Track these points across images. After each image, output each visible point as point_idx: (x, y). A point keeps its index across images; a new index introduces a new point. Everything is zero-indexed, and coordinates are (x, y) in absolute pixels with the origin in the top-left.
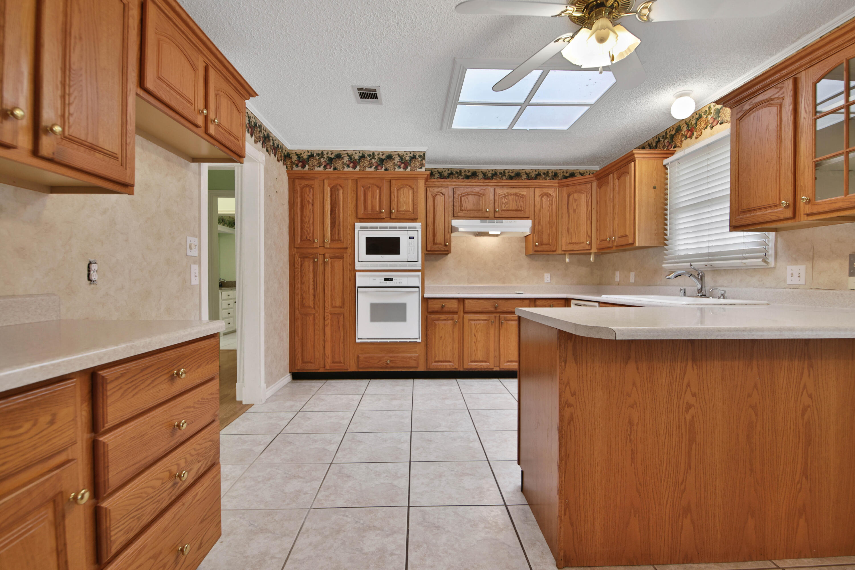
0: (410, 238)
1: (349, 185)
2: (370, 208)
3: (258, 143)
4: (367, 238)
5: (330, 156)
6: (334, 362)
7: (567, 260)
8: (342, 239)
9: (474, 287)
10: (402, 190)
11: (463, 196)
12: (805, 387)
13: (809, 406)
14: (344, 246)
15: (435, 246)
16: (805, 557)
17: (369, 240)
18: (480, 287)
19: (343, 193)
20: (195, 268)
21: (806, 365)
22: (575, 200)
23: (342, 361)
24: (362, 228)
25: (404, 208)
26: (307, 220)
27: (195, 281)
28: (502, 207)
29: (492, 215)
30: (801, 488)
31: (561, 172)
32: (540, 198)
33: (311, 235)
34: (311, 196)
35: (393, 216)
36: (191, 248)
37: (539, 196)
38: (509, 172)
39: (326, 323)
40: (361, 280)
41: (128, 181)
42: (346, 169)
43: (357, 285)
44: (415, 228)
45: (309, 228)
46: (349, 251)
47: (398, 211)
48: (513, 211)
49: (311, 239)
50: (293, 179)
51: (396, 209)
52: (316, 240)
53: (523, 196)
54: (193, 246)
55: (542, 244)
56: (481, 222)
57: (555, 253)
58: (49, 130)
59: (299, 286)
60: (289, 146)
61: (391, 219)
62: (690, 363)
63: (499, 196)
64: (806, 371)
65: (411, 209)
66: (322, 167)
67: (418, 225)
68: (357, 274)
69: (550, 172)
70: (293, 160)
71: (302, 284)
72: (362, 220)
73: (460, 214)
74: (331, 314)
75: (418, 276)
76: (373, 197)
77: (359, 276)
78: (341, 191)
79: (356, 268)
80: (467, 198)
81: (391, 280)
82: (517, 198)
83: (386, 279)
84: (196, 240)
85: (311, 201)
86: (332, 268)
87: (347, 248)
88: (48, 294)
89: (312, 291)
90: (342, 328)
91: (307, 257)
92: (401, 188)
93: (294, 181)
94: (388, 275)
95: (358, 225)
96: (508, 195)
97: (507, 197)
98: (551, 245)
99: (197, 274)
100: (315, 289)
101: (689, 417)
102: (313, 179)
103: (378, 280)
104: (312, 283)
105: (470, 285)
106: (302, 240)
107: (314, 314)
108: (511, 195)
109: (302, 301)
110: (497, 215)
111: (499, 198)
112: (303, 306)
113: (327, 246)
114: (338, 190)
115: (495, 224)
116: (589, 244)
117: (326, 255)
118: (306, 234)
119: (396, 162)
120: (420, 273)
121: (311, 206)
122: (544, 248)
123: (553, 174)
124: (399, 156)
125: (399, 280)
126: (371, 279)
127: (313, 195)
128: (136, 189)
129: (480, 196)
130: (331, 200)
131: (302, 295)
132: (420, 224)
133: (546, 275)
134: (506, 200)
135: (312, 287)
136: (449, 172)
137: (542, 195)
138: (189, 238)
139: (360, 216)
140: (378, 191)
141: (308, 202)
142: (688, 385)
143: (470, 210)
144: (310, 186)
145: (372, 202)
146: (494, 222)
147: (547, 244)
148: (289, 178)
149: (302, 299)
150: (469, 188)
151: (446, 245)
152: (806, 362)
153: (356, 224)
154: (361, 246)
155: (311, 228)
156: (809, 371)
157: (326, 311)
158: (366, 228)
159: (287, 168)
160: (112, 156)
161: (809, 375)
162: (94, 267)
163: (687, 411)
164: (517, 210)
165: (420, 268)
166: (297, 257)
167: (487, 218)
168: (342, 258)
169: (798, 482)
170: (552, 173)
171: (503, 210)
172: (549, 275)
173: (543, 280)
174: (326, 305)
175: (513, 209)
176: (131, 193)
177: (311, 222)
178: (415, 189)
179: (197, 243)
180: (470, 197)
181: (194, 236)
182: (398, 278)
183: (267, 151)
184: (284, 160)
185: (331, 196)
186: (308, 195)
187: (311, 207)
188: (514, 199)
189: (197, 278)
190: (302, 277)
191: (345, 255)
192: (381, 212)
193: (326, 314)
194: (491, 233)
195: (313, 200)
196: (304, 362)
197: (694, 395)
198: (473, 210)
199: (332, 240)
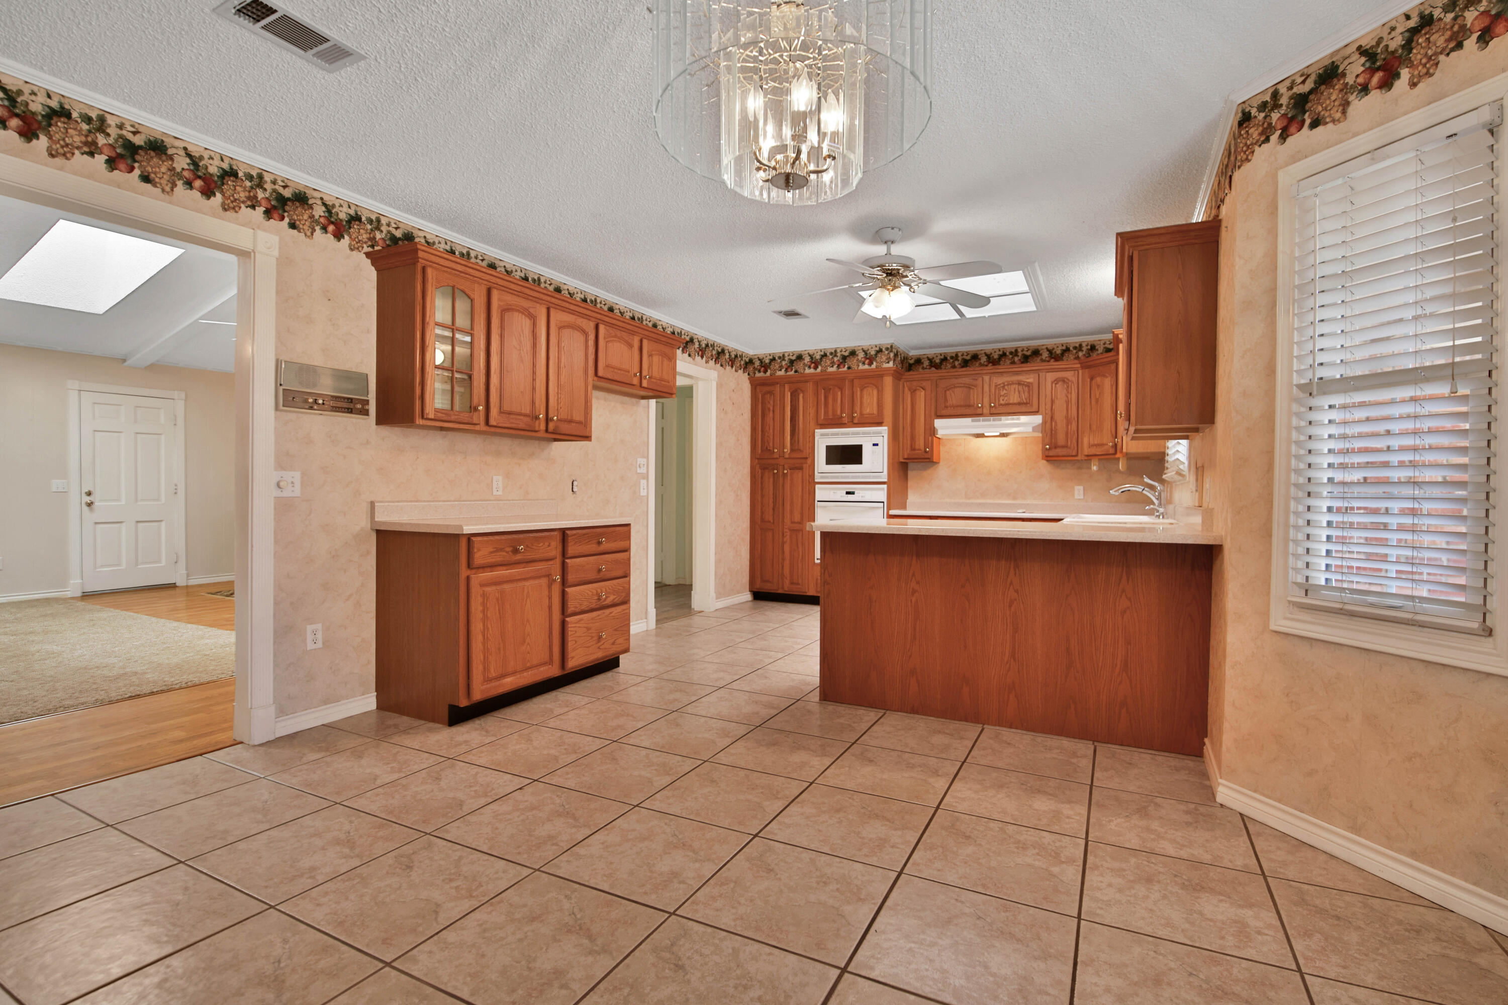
0: (874, 445)
1: (810, 387)
2: (830, 413)
3: (710, 362)
4: (827, 447)
5: (791, 357)
6: (792, 583)
7: (1095, 468)
8: (802, 449)
9: (972, 503)
10: (865, 390)
11: (948, 390)
12: (1011, 583)
13: (1016, 600)
14: (804, 456)
15: (913, 452)
16: (1016, 728)
17: (829, 449)
18: (980, 504)
19: (803, 397)
20: (643, 482)
21: (1012, 567)
22: (1098, 386)
23: (800, 581)
24: (822, 435)
25: (868, 411)
26: (767, 428)
27: (643, 493)
28: (999, 401)
29: (986, 411)
30: (1010, 668)
31: (1102, 343)
32: (1054, 385)
33: (771, 444)
34: (772, 402)
35: (856, 421)
36: (640, 467)
37: (1052, 383)
38: (1022, 351)
39: (785, 540)
40: (821, 493)
41: (588, 434)
42: (808, 371)
43: (817, 499)
44: (880, 433)
45: (769, 437)
46: (809, 461)
47: (861, 414)
48: (1015, 404)
49: (771, 449)
50: (755, 385)
51: (858, 412)
52: (776, 450)
53: (1029, 385)
54: (641, 466)
55: (1055, 448)
56: (972, 421)
57: (1076, 458)
58: (552, 420)
59: (759, 499)
60: (751, 350)
61: (853, 423)
62: (914, 558)
63: (996, 386)
64: (1012, 571)
65: (875, 412)
66: (783, 370)
67: (884, 430)
68: (817, 486)
69: (1084, 345)
70: (756, 366)
71: (762, 496)
72: (823, 426)
73: (944, 412)
74: (790, 530)
75: (883, 489)
76: (835, 400)
77: (820, 489)
78: (801, 396)
79: (816, 480)
80: (953, 392)
81: (853, 493)
82: (1020, 388)
83: (848, 493)
84: (645, 460)
85: (771, 408)
86: (792, 480)
87: (807, 458)
88: (552, 499)
89: (771, 505)
90: (800, 546)
91: (767, 468)
92: (865, 387)
93: (755, 388)
94: (850, 488)
95: (818, 432)
96: (1008, 385)
97: (1006, 387)
98: (1070, 448)
99: (645, 487)
100: (775, 503)
101: (914, 599)
102: (773, 384)
103: (839, 493)
104: (772, 496)
105: (968, 501)
106: (762, 451)
107: (773, 530)
108: (1013, 384)
109: (762, 516)
110: (993, 411)
111: (995, 389)
112: (763, 520)
113: (787, 456)
114: (799, 395)
115: (992, 423)
116: (1112, 447)
117: (786, 466)
118: (766, 444)
119: (860, 358)
120: (885, 486)
121: (771, 412)
122: (1060, 451)
123: (1089, 347)
124: (864, 351)
125: (862, 493)
126: (832, 492)
127: (774, 402)
128: (593, 438)
129: (970, 388)
130: (791, 406)
131: (762, 509)
132: (886, 428)
133: (1077, 488)
134: (1005, 392)
135: (771, 500)
136: (942, 357)
137: (1056, 381)
138: (639, 460)
139: (820, 422)
140: (839, 393)
141: (769, 409)
142: (913, 575)
143: (957, 406)
144: (771, 393)
145: (833, 405)
146: (990, 420)
147: (1063, 447)
148: (752, 385)
149: (762, 513)
150: (956, 378)
151: (926, 452)
152: (1012, 564)
153: (816, 431)
154: (821, 455)
155: (771, 437)
156: (1015, 570)
157: (786, 527)
158: (827, 435)
159: (749, 374)
160: (580, 423)
161: (1015, 574)
162: (575, 483)
163: (913, 595)
164: (1019, 404)
165: (886, 480)
166: (758, 467)
167: (981, 415)
168: (801, 468)
169: (1007, 663)
170: (1087, 346)
171: (1001, 405)
172: (1081, 488)
173: (1073, 495)
174: (785, 521)
175: (1015, 402)
176: (591, 441)
177: (771, 431)
178: (880, 388)
179: (645, 463)
180: (957, 391)
181: (643, 457)
182: (861, 492)
183: (722, 365)
184: (745, 368)
185: (791, 402)
186: (769, 402)
187: (771, 414)
188: (1017, 389)
189: (646, 490)
190: (762, 489)
191: (804, 466)
192: (842, 417)
193: (785, 530)
194: (986, 434)
195: (774, 406)
196: (763, 581)
197: (918, 583)
198: (961, 406)
199: (792, 450)
